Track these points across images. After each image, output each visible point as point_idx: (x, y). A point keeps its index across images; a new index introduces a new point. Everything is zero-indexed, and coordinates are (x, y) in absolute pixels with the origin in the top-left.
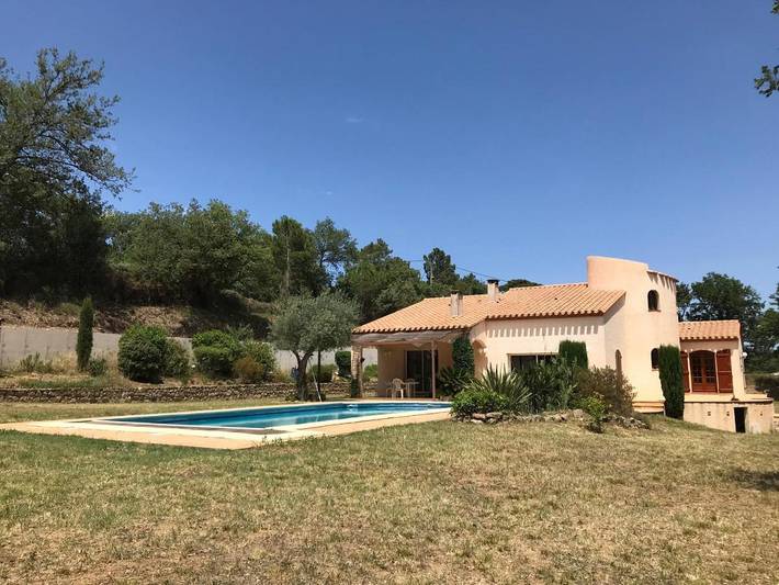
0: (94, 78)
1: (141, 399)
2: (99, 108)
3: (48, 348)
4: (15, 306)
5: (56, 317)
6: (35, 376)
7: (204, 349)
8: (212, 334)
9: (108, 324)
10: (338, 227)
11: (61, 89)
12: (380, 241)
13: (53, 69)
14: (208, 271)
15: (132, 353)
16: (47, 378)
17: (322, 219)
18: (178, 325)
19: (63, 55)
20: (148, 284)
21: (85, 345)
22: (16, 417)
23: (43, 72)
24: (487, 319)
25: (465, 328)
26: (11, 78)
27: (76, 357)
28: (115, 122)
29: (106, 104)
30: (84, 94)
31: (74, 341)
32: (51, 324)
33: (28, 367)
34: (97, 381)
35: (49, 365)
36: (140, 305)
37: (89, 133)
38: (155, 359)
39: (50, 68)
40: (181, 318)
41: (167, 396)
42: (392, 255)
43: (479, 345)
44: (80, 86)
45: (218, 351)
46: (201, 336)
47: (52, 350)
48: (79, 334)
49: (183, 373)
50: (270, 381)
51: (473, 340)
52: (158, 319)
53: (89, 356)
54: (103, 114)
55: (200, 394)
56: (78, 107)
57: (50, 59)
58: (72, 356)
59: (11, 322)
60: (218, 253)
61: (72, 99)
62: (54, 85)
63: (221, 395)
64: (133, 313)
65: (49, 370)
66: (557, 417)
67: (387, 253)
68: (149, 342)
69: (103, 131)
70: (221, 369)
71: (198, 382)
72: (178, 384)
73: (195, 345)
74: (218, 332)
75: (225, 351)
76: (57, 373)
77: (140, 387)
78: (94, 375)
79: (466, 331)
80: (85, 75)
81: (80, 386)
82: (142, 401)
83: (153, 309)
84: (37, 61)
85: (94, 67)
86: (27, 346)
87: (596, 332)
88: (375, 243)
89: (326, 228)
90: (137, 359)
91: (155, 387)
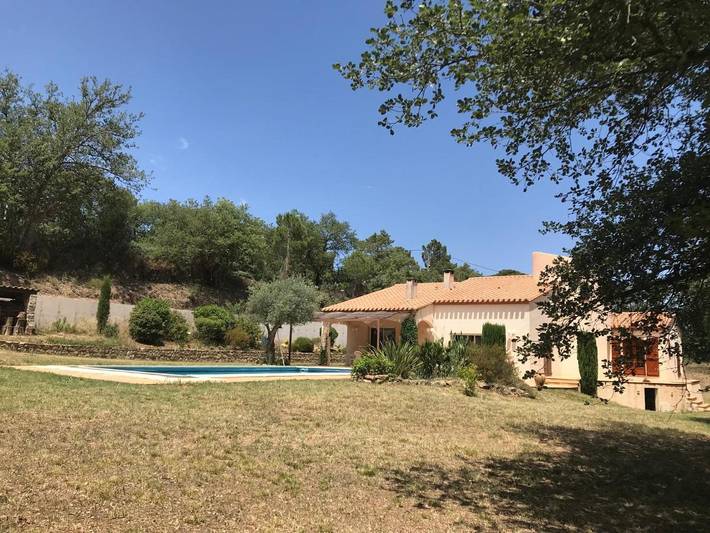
0: (124, 99)
1: (143, 357)
2: (128, 122)
3: (76, 314)
4: (55, 280)
5: (86, 290)
6: (61, 335)
7: (202, 319)
8: (209, 308)
9: (128, 297)
10: (340, 220)
11: (99, 108)
12: (383, 232)
13: (93, 92)
14: (212, 256)
15: (139, 321)
16: (70, 337)
17: (326, 213)
18: (186, 300)
19: (100, 82)
20: (163, 265)
21: (103, 313)
22: (28, 362)
23: (85, 95)
24: (434, 303)
25: (412, 310)
26: (61, 100)
27: (97, 322)
28: (139, 134)
29: (134, 119)
30: (117, 112)
31: (95, 310)
32: (81, 295)
33: (58, 328)
34: (108, 341)
35: (74, 327)
36: (157, 282)
37: (119, 142)
38: (158, 326)
39: (91, 92)
40: (189, 294)
41: (165, 356)
42: (394, 245)
43: (426, 325)
44: (114, 106)
45: (213, 322)
46: (201, 309)
47: (79, 316)
48: (100, 304)
49: (182, 338)
50: (256, 349)
51: (420, 320)
52: (171, 295)
53: (105, 322)
54: (133, 127)
55: (194, 356)
56: (111, 123)
57: (90, 85)
58: (94, 321)
59: (51, 293)
60: (221, 241)
61: (108, 116)
62: (93, 106)
63: (211, 358)
64: (150, 288)
65: (74, 331)
66: (443, 382)
67: (389, 243)
68: (155, 313)
69: (129, 141)
70: (215, 337)
71: (195, 346)
72: (176, 347)
73: (196, 316)
74: (215, 307)
75: (219, 322)
76: (80, 333)
77: (143, 347)
78: (107, 336)
79: (412, 312)
80: (117, 97)
81: (94, 344)
82: (144, 358)
83: (167, 286)
84: (80, 86)
85: (124, 91)
86: (59, 312)
87: (522, 317)
88: (379, 233)
89: (329, 221)
90: (143, 325)
91: (156, 348)
